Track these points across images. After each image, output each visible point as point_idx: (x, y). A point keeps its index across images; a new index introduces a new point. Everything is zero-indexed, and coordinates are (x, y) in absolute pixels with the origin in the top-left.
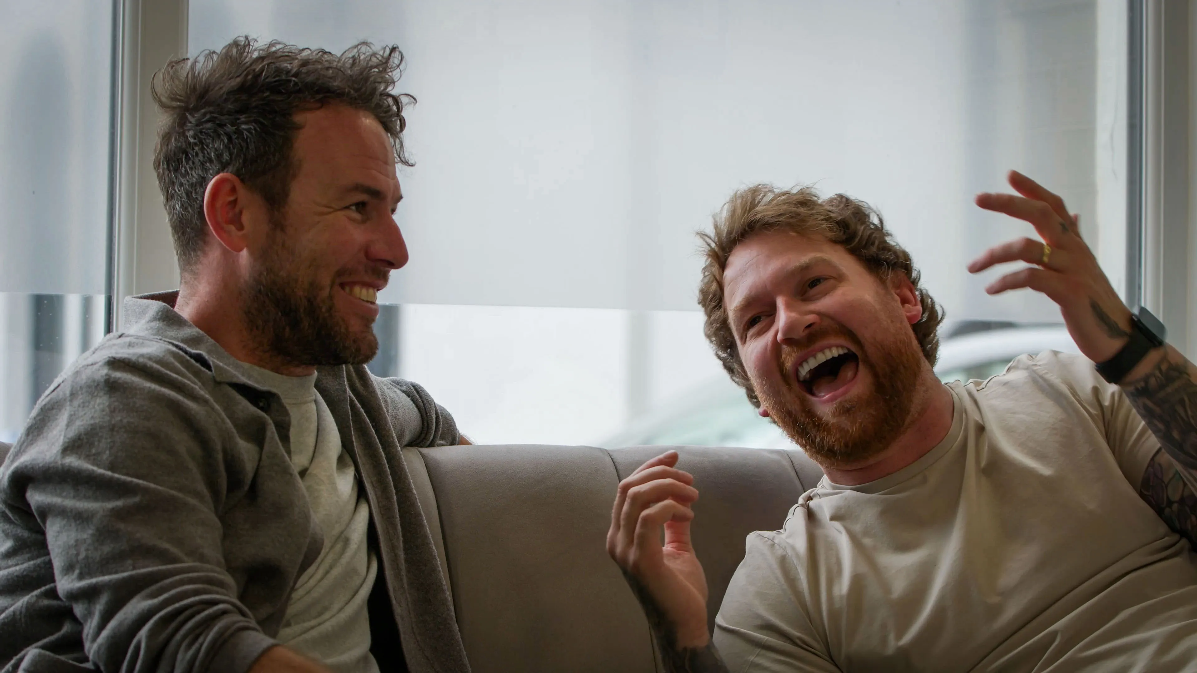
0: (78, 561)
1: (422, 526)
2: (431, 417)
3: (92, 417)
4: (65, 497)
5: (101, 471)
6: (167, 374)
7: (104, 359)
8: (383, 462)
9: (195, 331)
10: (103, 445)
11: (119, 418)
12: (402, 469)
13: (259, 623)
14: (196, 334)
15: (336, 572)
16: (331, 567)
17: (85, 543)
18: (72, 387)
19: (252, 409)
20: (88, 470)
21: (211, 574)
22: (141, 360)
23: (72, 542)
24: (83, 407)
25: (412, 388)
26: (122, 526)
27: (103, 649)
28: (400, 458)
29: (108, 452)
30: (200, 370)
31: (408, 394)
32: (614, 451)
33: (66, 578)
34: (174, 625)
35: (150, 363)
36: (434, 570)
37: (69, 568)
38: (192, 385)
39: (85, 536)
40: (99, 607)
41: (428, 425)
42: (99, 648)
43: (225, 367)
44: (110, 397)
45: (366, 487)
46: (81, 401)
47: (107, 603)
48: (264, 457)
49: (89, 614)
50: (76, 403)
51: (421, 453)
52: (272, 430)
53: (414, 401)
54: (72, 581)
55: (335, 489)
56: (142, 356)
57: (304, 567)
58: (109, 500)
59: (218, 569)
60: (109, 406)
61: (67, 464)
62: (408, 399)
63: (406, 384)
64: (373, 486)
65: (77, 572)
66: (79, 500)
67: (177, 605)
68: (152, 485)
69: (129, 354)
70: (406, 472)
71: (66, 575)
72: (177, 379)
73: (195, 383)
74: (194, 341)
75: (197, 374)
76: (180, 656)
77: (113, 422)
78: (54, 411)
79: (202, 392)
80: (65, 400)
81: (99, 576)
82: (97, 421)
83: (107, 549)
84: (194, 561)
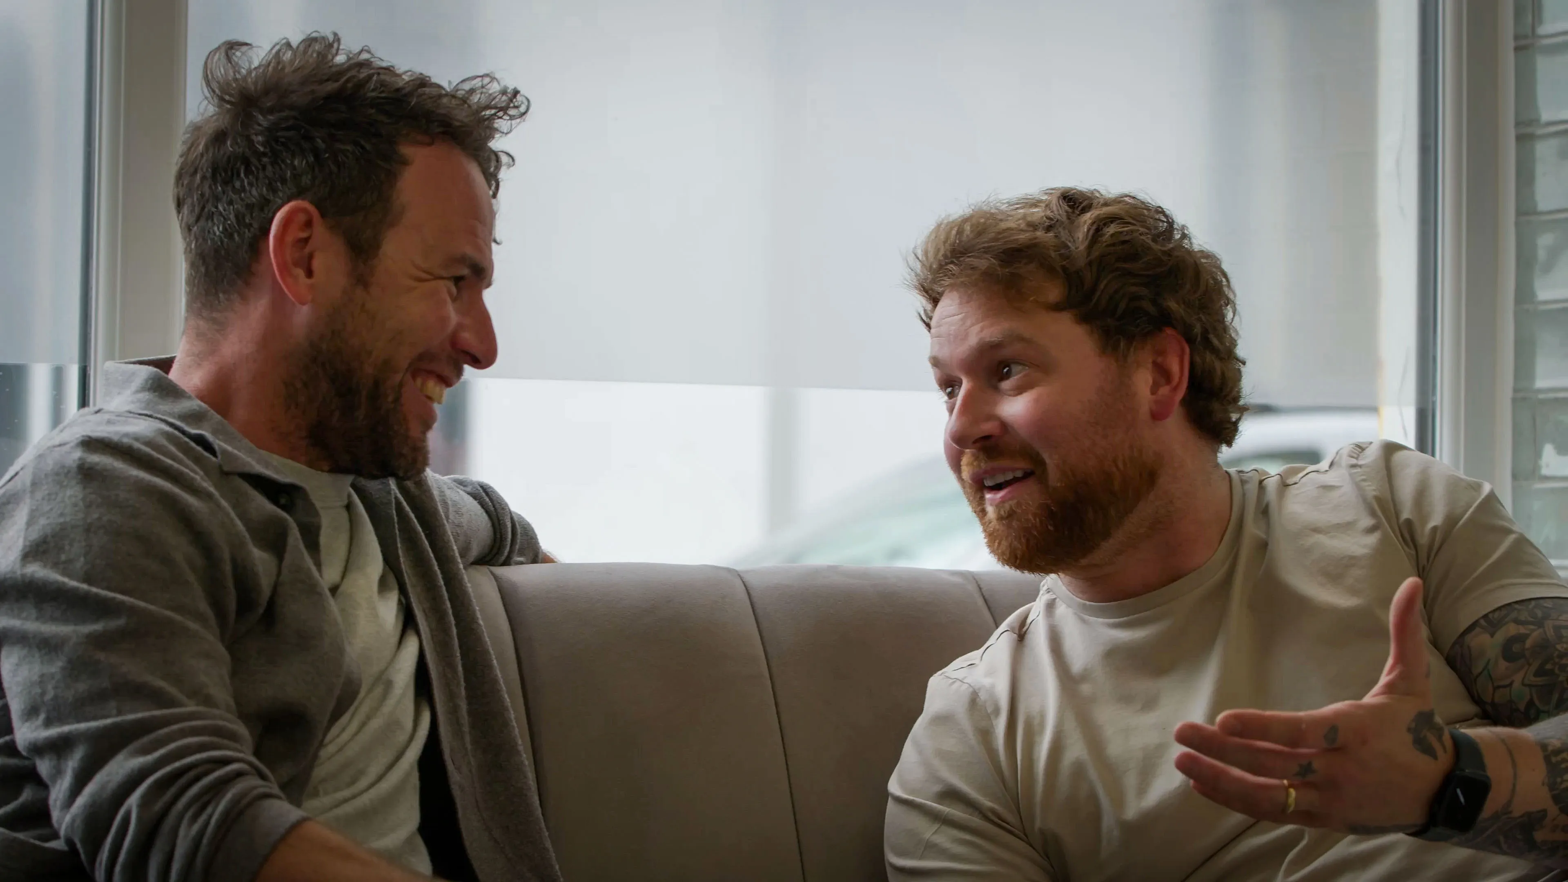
0: (43, 702)
1: (490, 667)
2: (506, 526)
3: (62, 515)
4: (26, 619)
5: (74, 583)
6: (159, 459)
7: (77, 439)
8: (439, 584)
9: (196, 404)
10: (75, 550)
11: (96, 516)
12: (465, 593)
13: (283, 787)
14: (198, 409)
15: (376, 723)
16: (369, 718)
17: (53, 678)
18: (35, 475)
19: (270, 507)
20: (57, 582)
21: (221, 723)
22: (125, 440)
23: (35, 678)
24: (49, 500)
25: (480, 488)
26: (101, 656)
27: (78, 822)
28: (462, 579)
29: (82, 559)
30: (202, 455)
31: (475, 496)
32: (747, 572)
33: (27, 724)
34: (173, 790)
35: (137, 445)
36: (506, 724)
37: (31, 712)
38: (192, 474)
39: (53, 669)
40: (72, 763)
41: (501, 536)
42: (73, 820)
43: (236, 452)
44: (84, 488)
45: (416, 617)
46: (47, 492)
47: (82, 759)
48: (285, 571)
49: (58, 773)
50: (39, 495)
51: (492, 573)
52: (295, 536)
53: (482, 504)
54: (37, 728)
55: (376, 616)
56: (126, 435)
57: (336, 716)
58: (84, 621)
59: (229, 716)
60: (84, 499)
61: (28, 575)
62: (475, 503)
63: (472, 483)
64: (426, 615)
65: (42, 716)
66: (45, 622)
67: (177, 764)
68: (142, 604)
69: (109, 433)
70: (469, 597)
71: (27, 721)
72: (171, 466)
73: (196, 473)
74: (195, 417)
75: (197, 460)
76: (182, 832)
77: (89, 521)
78: (10, 507)
79: (205, 484)
80: (24, 491)
81: (73, 723)
82: (68, 519)
83: (82, 687)
84: (197, 705)
